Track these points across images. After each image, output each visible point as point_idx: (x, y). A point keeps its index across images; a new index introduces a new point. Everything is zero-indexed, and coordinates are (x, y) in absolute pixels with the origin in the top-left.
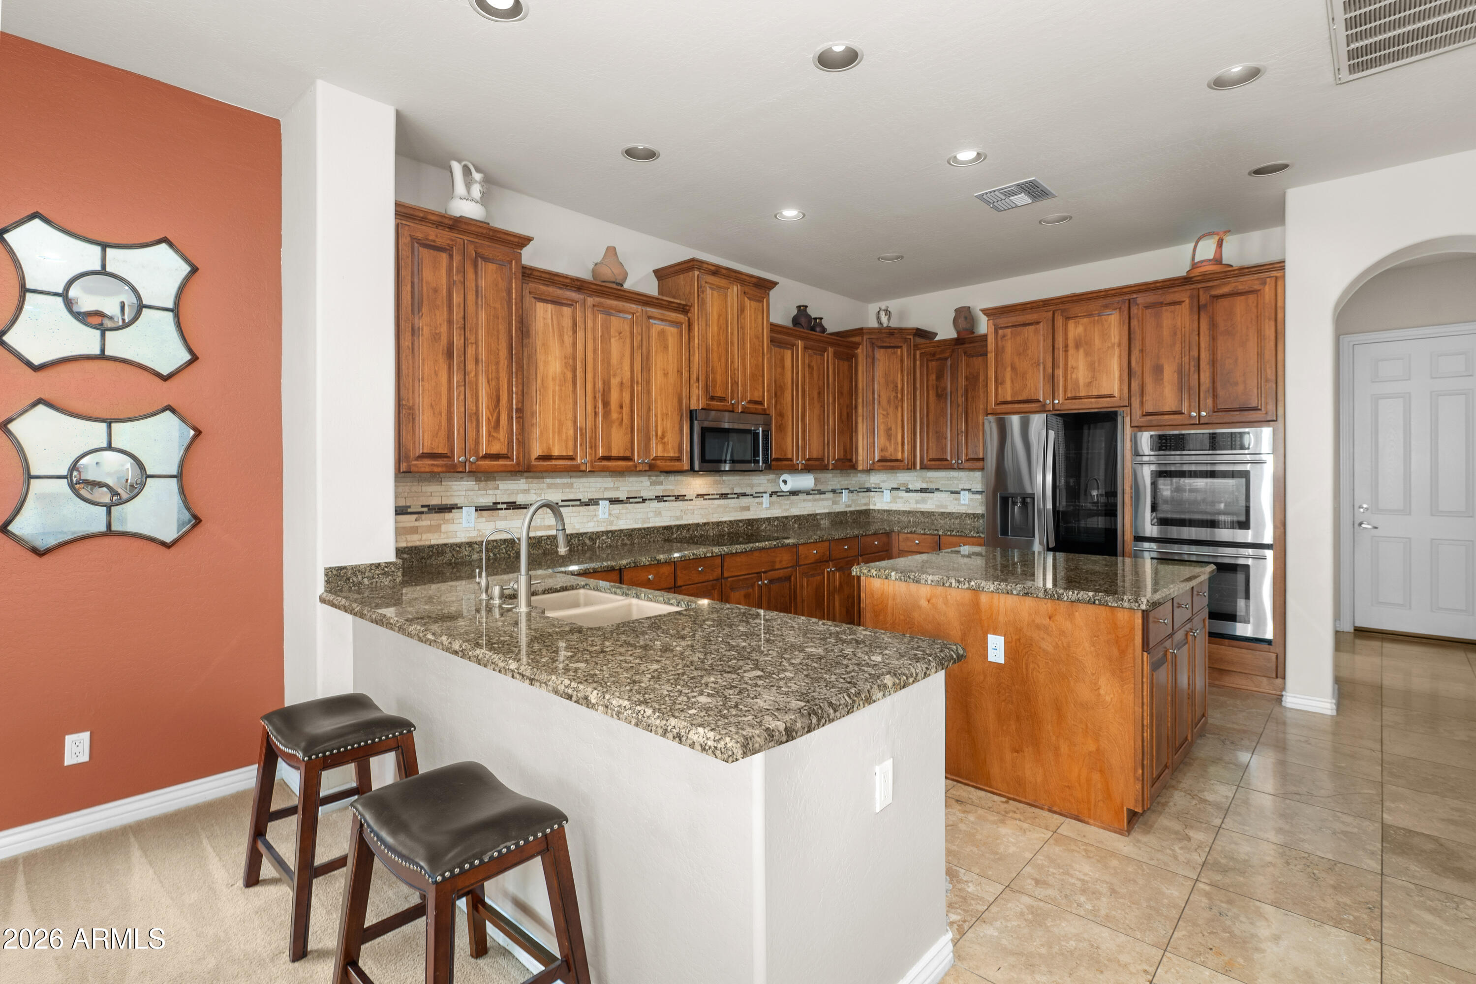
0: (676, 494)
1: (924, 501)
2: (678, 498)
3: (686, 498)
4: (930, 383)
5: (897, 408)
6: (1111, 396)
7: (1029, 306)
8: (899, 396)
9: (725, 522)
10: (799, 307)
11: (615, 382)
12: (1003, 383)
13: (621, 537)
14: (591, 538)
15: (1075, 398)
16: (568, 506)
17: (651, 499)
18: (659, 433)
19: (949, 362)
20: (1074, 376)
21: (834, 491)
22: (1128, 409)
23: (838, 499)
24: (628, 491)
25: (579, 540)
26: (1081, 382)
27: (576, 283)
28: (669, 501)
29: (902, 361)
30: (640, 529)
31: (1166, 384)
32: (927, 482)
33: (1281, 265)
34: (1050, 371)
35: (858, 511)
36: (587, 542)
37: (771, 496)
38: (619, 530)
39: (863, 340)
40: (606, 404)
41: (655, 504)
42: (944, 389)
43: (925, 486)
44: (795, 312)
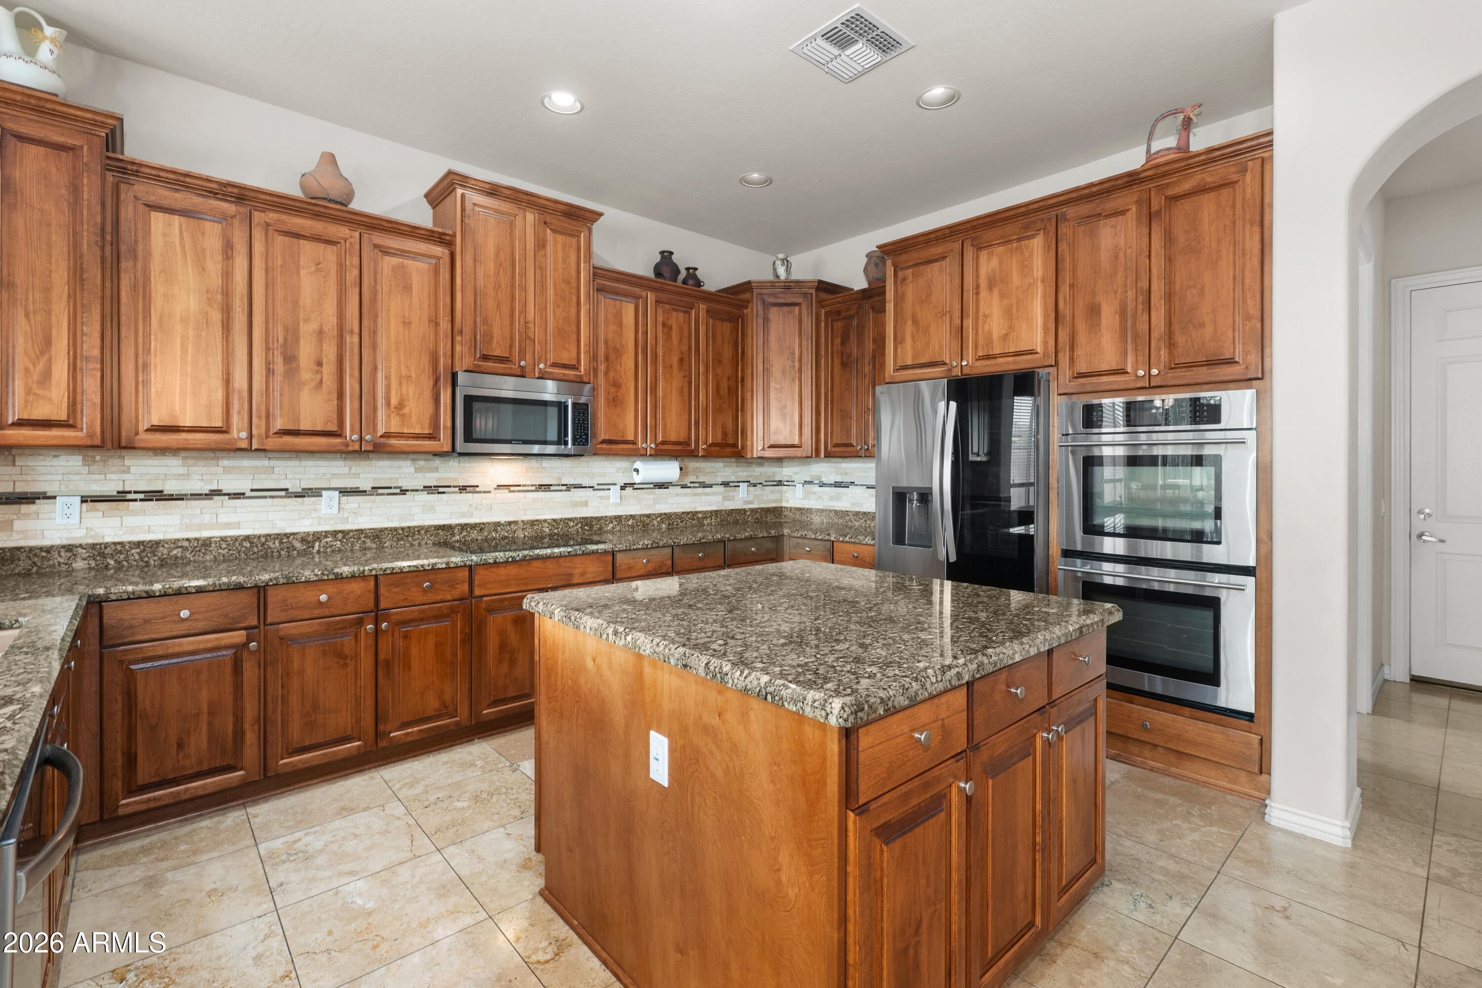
0: (461, 484)
1: (838, 497)
2: (463, 489)
3: (477, 489)
4: (835, 348)
5: (793, 380)
6: (1032, 352)
7: (933, 236)
8: (797, 365)
9: (545, 521)
10: (662, 253)
11: (307, 329)
12: (903, 341)
13: (359, 538)
14: (303, 540)
15: (988, 357)
16: (265, 497)
17: (417, 490)
18: (394, 401)
19: (855, 322)
20: (987, 327)
21: (726, 484)
22: (1055, 369)
23: (731, 494)
24: (374, 479)
25: (281, 543)
26: (995, 336)
27: (230, 189)
28: (448, 493)
29: (800, 322)
30: (396, 529)
31: (1104, 331)
32: (841, 474)
33: (1269, 138)
34: (957, 321)
35: (762, 509)
36: (298, 545)
37: (623, 488)
38: (356, 530)
39: (752, 297)
40: (290, 359)
41: (424, 497)
42: (849, 356)
43: (839, 479)
44: (658, 258)
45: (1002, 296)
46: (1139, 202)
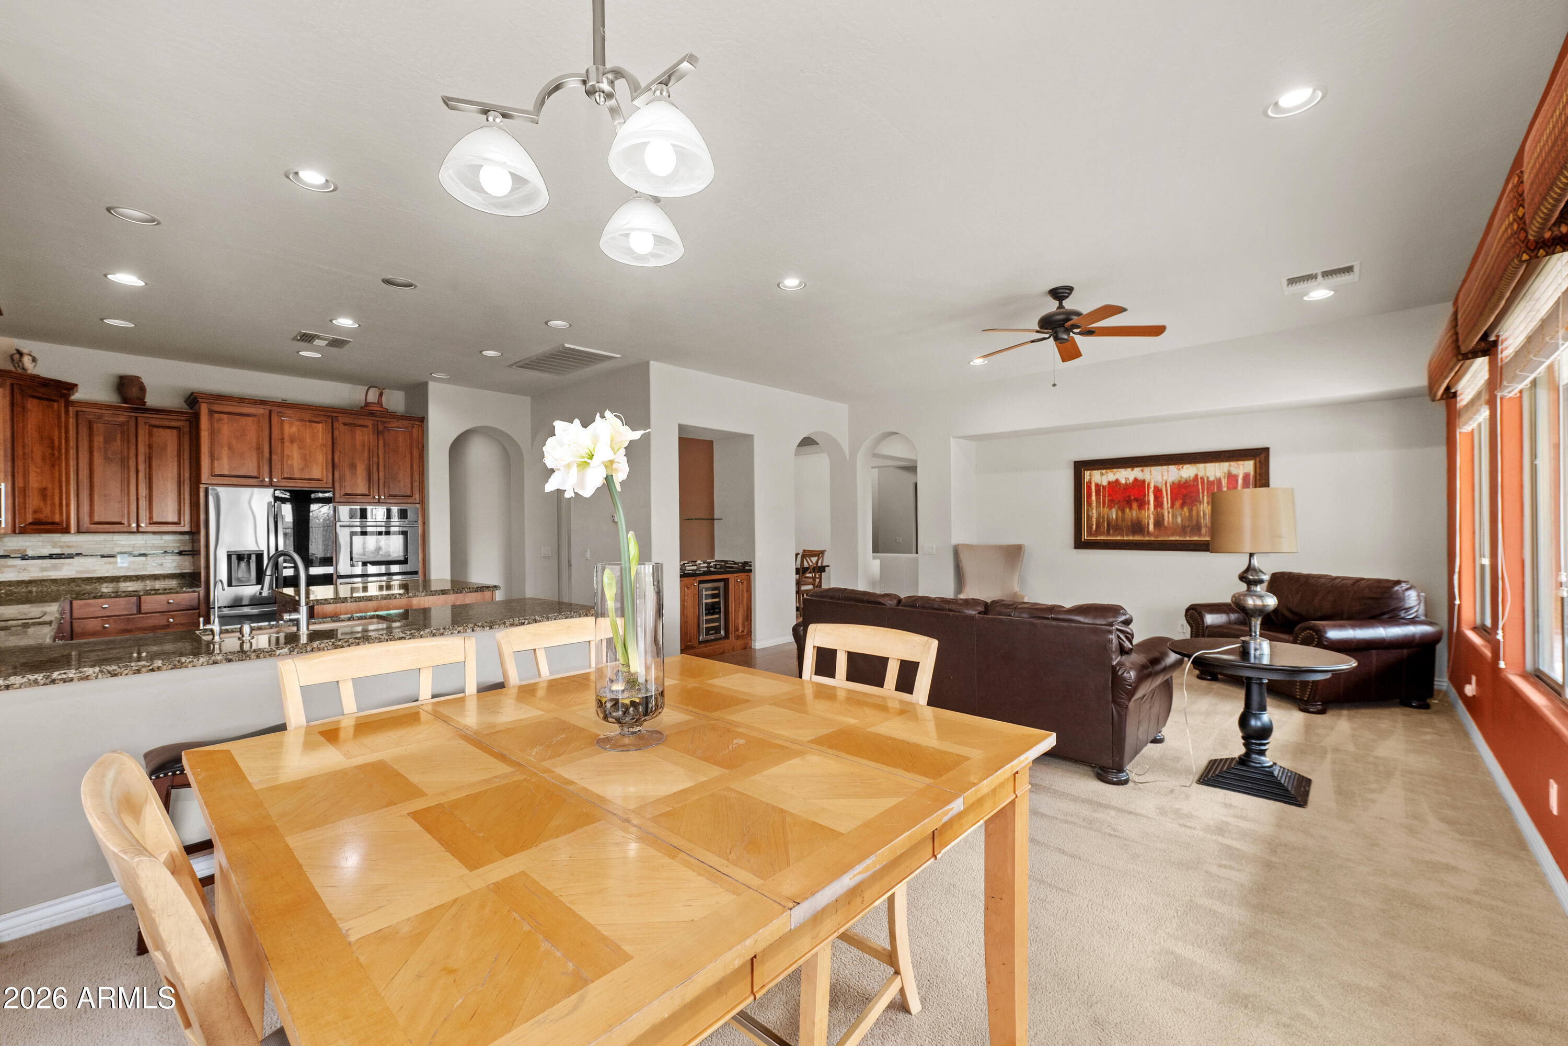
1: (55, 568)
4: (96, 444)
6: (320, 480)
7: (246, 401)
12: (218, 459)
15: (290, 478)
19: (124, 428)
22: (333, 490)
29: (59, 416)
31: (358, 476)
32: (63, 547)
33: (422, 419)
34: (267, 455)
42: (117, 453)
43: (56, 552)
45: (300, 448)
46: (373, 425)
